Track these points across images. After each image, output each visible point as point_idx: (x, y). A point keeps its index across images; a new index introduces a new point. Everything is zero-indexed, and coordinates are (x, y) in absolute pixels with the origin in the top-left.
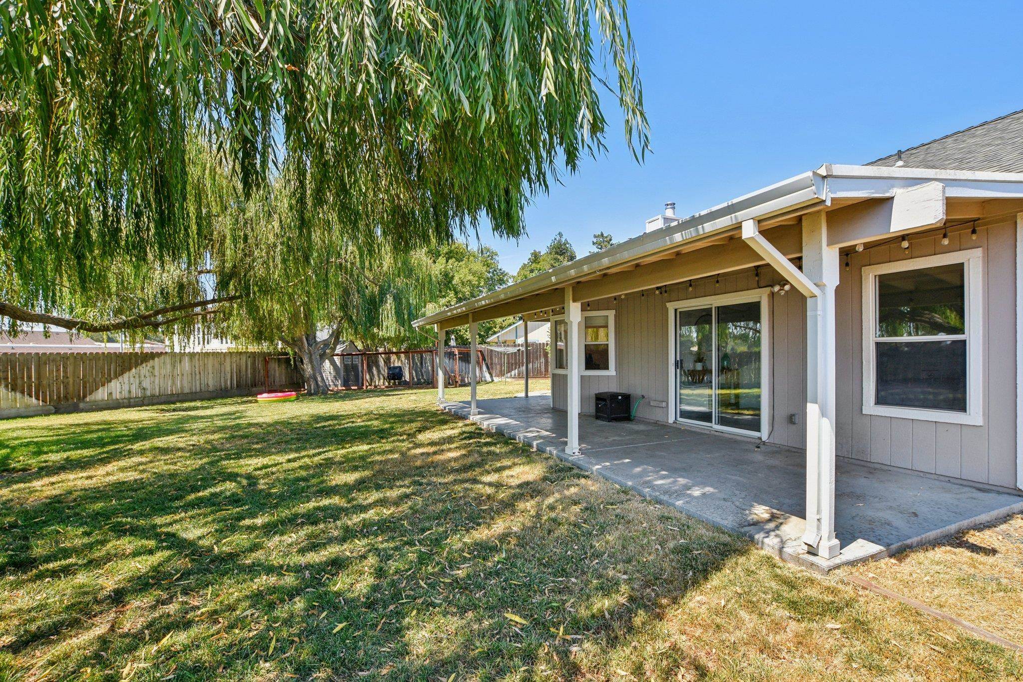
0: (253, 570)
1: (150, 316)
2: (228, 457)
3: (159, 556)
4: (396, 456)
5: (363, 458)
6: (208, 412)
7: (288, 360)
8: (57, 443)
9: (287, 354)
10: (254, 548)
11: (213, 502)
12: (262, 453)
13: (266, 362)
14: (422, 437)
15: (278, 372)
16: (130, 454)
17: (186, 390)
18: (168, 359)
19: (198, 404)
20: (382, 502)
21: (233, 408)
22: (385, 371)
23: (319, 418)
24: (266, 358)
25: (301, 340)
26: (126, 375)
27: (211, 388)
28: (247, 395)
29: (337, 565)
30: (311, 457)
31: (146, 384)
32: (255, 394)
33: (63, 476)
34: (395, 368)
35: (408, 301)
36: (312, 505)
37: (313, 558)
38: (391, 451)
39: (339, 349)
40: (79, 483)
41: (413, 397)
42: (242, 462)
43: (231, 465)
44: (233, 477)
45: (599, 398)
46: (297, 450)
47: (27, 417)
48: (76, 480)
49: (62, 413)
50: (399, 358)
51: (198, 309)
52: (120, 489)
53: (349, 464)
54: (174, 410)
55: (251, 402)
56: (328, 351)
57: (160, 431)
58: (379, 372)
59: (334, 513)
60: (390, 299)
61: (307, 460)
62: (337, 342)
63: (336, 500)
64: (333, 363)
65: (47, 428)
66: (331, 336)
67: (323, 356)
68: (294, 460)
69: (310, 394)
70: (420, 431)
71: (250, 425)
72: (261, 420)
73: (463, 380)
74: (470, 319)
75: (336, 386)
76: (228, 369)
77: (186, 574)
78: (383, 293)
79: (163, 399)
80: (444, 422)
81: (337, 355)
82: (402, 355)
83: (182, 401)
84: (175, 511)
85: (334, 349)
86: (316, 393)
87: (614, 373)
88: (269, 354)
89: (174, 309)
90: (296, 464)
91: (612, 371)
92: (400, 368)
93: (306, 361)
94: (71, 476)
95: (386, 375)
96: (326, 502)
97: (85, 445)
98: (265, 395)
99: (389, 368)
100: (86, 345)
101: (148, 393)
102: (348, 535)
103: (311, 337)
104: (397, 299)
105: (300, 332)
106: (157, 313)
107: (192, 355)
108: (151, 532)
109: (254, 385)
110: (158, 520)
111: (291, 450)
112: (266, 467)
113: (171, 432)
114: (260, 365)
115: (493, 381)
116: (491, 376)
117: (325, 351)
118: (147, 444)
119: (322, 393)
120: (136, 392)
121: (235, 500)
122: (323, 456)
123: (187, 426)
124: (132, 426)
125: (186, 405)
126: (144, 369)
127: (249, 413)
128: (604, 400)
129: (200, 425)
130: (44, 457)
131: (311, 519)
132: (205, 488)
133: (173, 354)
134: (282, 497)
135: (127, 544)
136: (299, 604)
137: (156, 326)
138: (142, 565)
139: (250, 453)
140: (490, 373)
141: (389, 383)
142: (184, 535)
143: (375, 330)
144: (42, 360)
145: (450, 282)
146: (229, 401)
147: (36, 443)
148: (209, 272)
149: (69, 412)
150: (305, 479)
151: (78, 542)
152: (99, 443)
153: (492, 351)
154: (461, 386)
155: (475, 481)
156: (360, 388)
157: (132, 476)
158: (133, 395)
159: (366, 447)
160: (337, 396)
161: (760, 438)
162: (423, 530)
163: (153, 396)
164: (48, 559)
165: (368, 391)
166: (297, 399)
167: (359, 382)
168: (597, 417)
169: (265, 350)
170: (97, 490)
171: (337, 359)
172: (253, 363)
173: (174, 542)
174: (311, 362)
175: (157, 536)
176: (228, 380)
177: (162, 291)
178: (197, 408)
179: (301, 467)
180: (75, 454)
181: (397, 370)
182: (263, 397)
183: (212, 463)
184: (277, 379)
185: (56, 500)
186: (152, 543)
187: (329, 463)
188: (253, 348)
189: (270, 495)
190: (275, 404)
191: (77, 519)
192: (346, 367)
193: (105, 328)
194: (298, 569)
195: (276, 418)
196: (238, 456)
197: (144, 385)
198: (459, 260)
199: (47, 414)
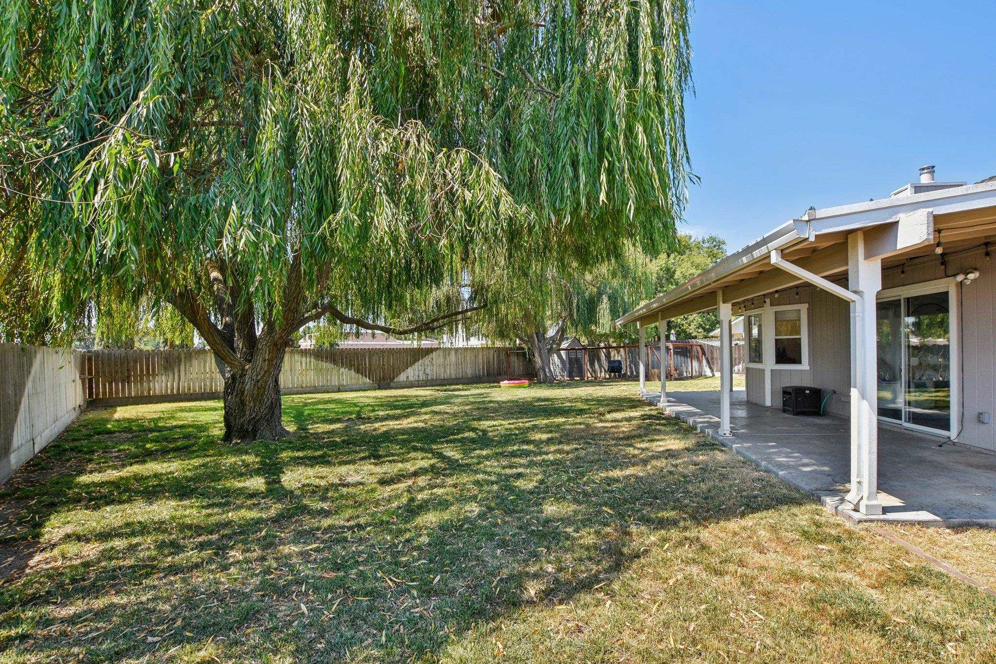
0: (476, 472)
1: (429, 323)
2: (474, 420)
3: (432, 461)
4: (582, 426)
5: (558, 426)
6: (467, 393)
7: (524, 354)
8: (382, 405)
9: (523, 349)
10: (478, 464)
11: (463, 441)
12: (492, 419)
13: (508, 355)
14: (609, 416)
15: (516, 363)
16: (419, 414)
17: (453, 377)
18: (441, 353)
19: (460, 387)
20: (559, 451)
21: (483, 391)
22: (605, 365)
23: (539, 400)
24: (507, 352)
25: (532, 337)
26: (416, 364)
27: (469, 376)
28: (494, 382)
29: (519, 476)
30: (524, 423)
31: (428, 371)
32: (498, 382)
33: (387, 423)
34: (614, 361)
35: (623, 299)
36: (515, 448)
37: (508, 471)
38: (580, 424)
39: (565, 345)
40: (396, 427)
41: (624, 388)
42: (482, 423)
43: (475, 424)
44: (474, 430)
45: (785, 392)
46: (517, 419)
47: (365, 390)
48: (393, 424)
49: (382, 389)
50: (618, 352)
51: (460, 317)
52: (415, 431)
53: (548, 429)
54: (445, 391)
55: (496, 387)
56: (554, 346)
57: (435, 402)
58: (601, 366)
59: (527, 454)
60: (605, 299)
61: (521, 424)
62: (562, 339)
63: (531, 447)
64: (560, 357)
65: (375, 398)
66: (557, 332)
67: (550, 351)
68: (513, 424)
69: (540, 383)
70: (609, 412)
71: (491, 402)
72: (499, 399)
73: (681, 374)
74: (660, 317)
75: (563, 376)
76: (481, 361)
77: (445, 469)
78: (600, 294)
79: (439, 382)
80: (634, 407)
81: (563, 349)
82: (622, 350)
83: (450, 384)
84: (442, 443)
85: (559, 345)
86: (544, 382)
87: (808, 368)
88: (510, 349)
89: (444, 317)
90: (513, 426)
91: (805, 366)
92: (619, 362)
93: (536, 355)
94: (391, 423)
95: (606, 369)
96: (525, 447)
97: (396, 408)
98: (506, 382)
99: (610, 362)
100: (394, 343)
101: (430, 378)
102: (531, 464)
103: (540, 334)
104: (613, 299)
105: (531, 330)
106: (433, 321)
107: (457, 350)
108: (431, 451)
109: (499, 374)
110: (434, 447)
111: (513, 418)
112: (494, 426)
113: (443, 404)
114: (503, 356)
115: (713, 375)
116: (712, 371)
117: (553, 347)
118: (429, 409)
119: (550, 382)
120: (422, 377)
121: (473, 441)
122: (532, 423)
123: (451, 401)
124: (421, 399)
125: (453, 387)
126: (427, 360)
127: (493, 395)
128: (789, 393)
129: (460, 400)
130: (377, 413)
131: (513, 454)
132: (458, 434)
133: (445, 349)
134: (499, 442)
135: (419, 455)
136: (495, 487)
137: (433, 329)
138: (425, 464)
139: (487, 419)
140: (710, 368)
141: (610, 375)
142: (445, 454)
143: (593, 328)
144: (372, 353)
145: (672, 277)
146: (481, 385)
147: (372, 406)
148: (466, 285)
149: (386, 389)
150: (516, 435)
151: (397, 452)
152: (403, 407)
153: (712, 346)
154: (676, 379)
155: (631, 445)
156: (582, 379)
157: (421, 425)
158: (421, 378)
159: (564, 420)
160: (561, 385)
161: (949, 438)
162: (578, 467)
163: (432, 380)
164: (386, 456)
165: (588, 382)
166: (530, 385)
167: (581, 373)
168: (784, 411)
169: (507, 345)
170: (403, 429)
171: (562, 353)
172: (499, 356)
173: (441, 456)
174: (541, 356)
175: (433, 453)
176: (481, 370)
177: (437, 302)
178: (459, 390)
179: (516, 428)
180: (391, 412)
181: (617, 364)
182: (504, 383)
183: (464, 422)
184: (516, 370)
185: (386, 432)
186: (430, 455)
187: (535, 428)
188: (499, 344)
189: (493, 441)
190: (512, 389)
191: (397, 442)
192: (570, 360)
193: (405, 332)
194: (499, 475)
195: (510, 398)
196: (479, 419)
197: (427, 371)
198: (681, 253)
199: (375, 389)
